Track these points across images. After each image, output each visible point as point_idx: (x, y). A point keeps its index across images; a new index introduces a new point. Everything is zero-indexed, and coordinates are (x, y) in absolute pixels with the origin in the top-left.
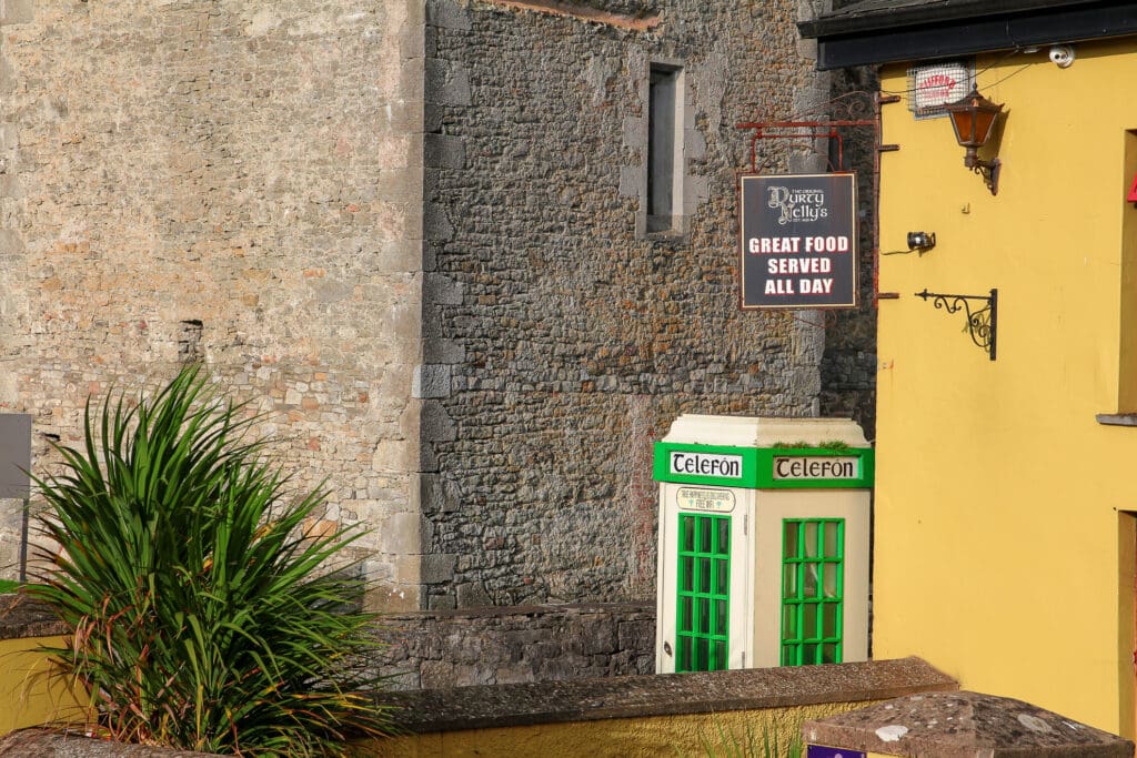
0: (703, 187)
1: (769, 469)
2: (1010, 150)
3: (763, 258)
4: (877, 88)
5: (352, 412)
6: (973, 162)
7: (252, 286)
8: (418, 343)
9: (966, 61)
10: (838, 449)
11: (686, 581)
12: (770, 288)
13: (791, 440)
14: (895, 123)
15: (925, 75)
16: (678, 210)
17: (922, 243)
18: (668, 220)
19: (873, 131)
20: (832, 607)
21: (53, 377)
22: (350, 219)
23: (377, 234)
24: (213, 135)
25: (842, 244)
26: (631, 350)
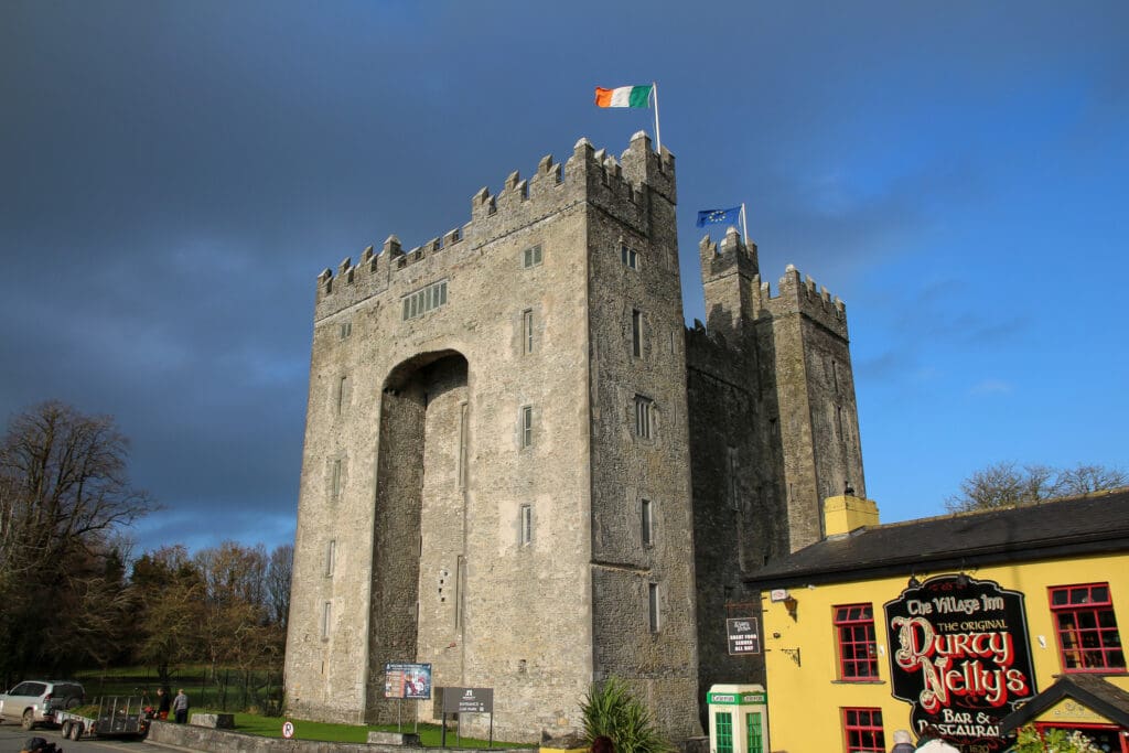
0: (665, 618)
1: (741, 699)
2: (799, 611)
3: (733, 642)
4: (760, 595)
5: (572, 686)
6: (791, 614)
7: (540, 650)
8: (592, 666)
9: (786, 588)
10: (757, 693)
11: (718, 732)
12: (737, 649)
13: (746, 691)
14: (766, 604)
15: (774, 592)
16: (658, 625)
17: (777, 636)
18: (655, 628)
19: (761, 606)
20: (759, 737)
21: (481, 677)
22: (570, 630)
23: (579, 634)
24: (529, 607)
25: (755, 636)
26: (647, 666)
